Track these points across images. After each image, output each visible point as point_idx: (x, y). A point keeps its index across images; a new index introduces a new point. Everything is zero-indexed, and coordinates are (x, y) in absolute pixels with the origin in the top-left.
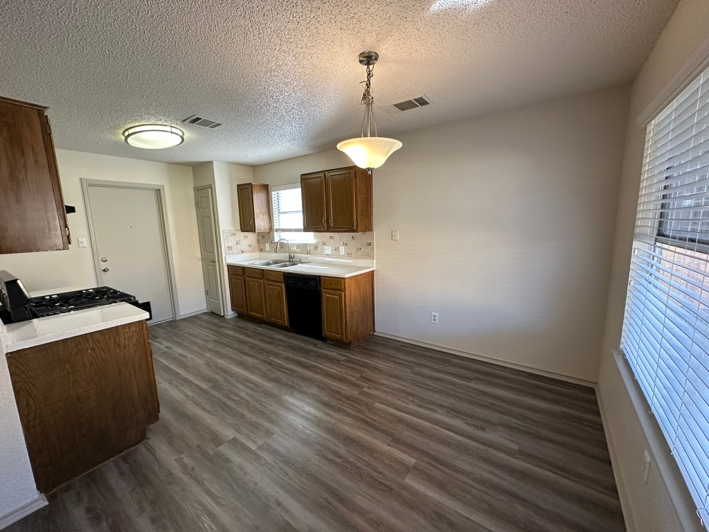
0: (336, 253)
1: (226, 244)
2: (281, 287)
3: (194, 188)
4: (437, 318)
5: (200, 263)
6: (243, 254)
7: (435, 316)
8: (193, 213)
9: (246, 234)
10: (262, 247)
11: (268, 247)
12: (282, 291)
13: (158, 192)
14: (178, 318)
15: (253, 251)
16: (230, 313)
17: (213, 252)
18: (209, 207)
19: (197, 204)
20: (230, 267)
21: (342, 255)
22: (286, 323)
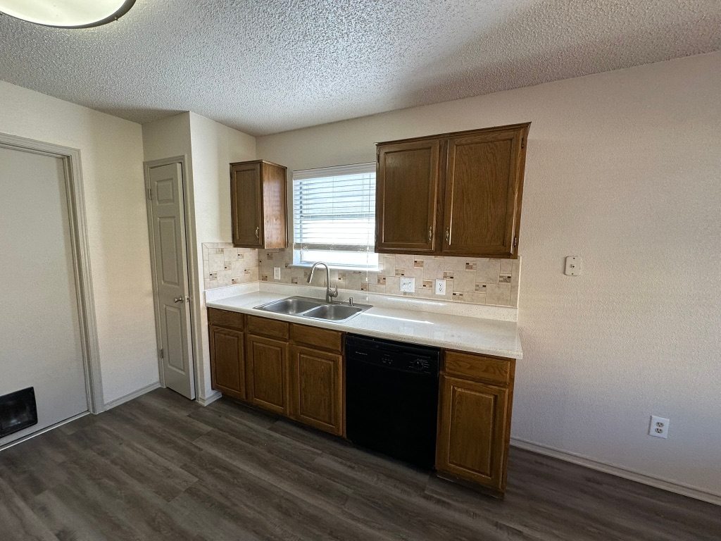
0: (427, 291)
1: (206, 269)
2: (335, 362)
3: (144, 163)
4: (665, 429)
5: (150, 300)
6: (235, 287)
7: (660, 424)
8: (141, 209)
9: (241, 250)
10: (266, 273)
11: (278, 274)
12: (336, 368)
13: (66, 162)
14: (99, 411)
15: (251, 280)
16: (208, 395)
17: (180, 283)
18: (175, 200)
19: (149, 195)
20: (211, 311)
21: (441, 296)
22: (342, 430)
